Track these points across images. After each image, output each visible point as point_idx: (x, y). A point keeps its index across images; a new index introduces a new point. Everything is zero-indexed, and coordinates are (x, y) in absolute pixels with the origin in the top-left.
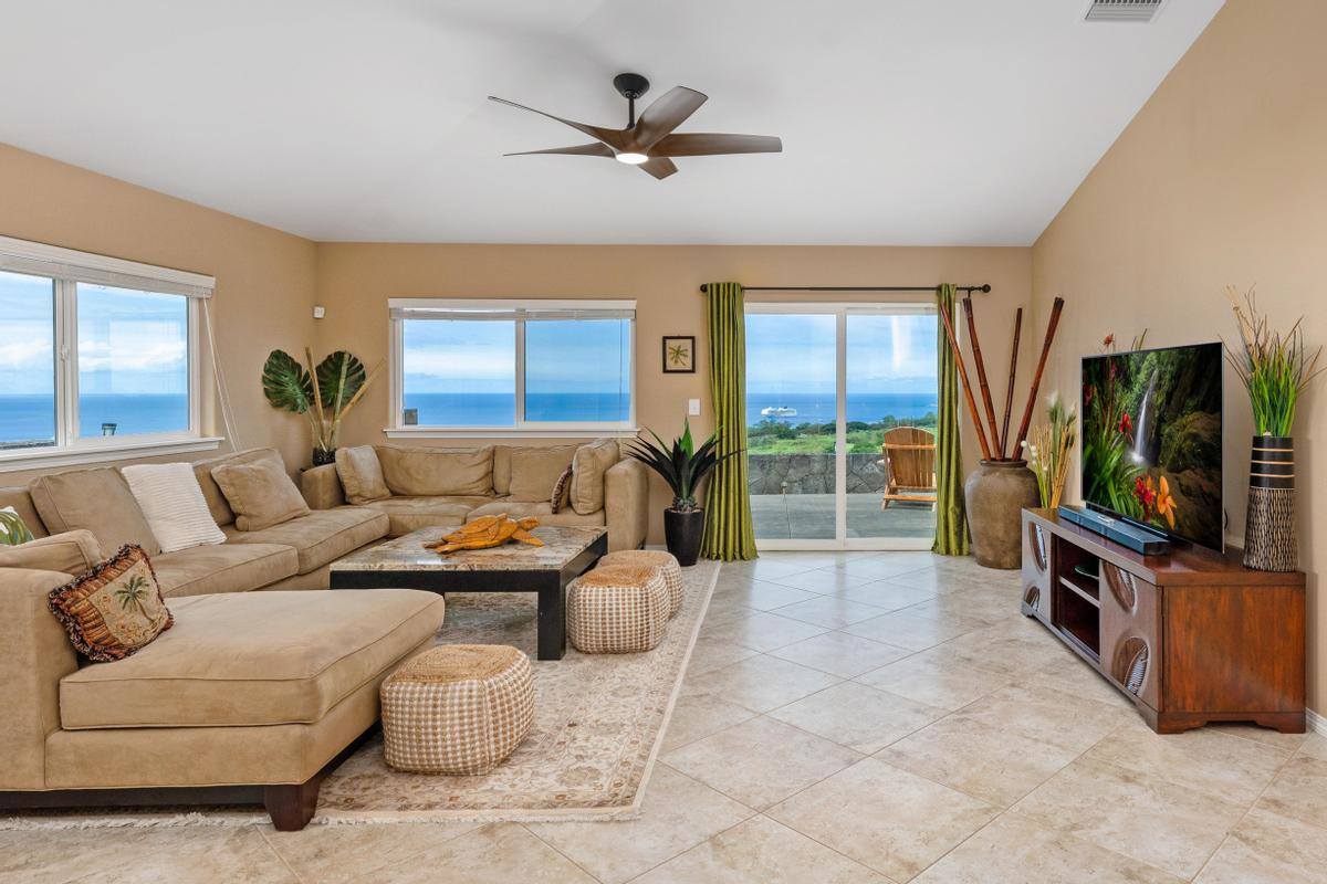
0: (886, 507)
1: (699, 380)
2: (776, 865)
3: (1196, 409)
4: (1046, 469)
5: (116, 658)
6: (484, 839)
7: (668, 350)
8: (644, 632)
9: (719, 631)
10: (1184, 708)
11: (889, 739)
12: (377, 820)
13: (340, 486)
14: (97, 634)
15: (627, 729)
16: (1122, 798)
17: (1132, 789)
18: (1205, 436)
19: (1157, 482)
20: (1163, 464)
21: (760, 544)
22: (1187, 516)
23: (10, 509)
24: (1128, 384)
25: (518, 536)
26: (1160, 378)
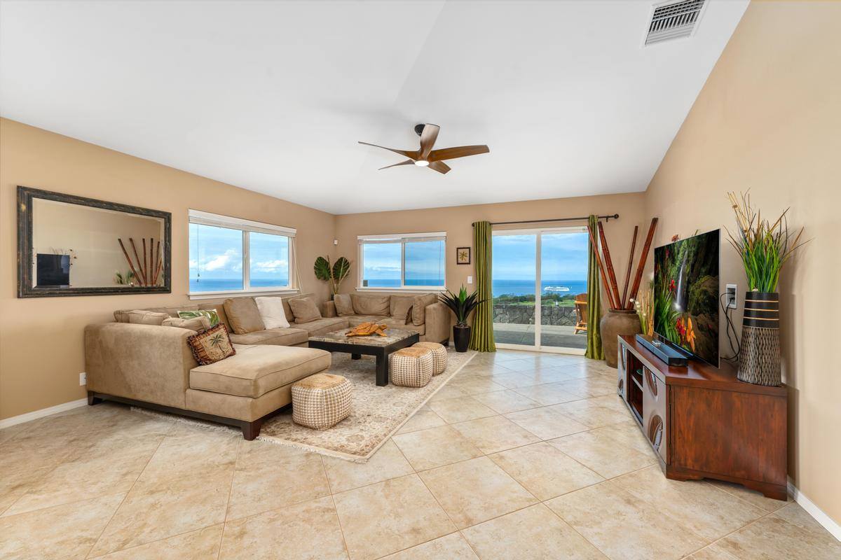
0: (576, 333)
1: (470, 268)
2: (406, 502)
3: (706, 274)
4: (645, 315)
5: (207, 364)
6: (304, 459)
7: (459, 254)
8: (418, 379)
9: (457, 383)
10: (686, 465)
11: (501, 449)
12: (276, 442)
13: (335, 309)
14: (202, 354)
15: (389, 421)
16: (619, 513)
17: (630, 509)
18: (710, 291)
19: (687, 321)
20: (689, 311)
21: (498, 345)
22: (700, 344)
23: (215, 310)
24: (674, 262)
25: (379, 331)
26: (689, 256)
